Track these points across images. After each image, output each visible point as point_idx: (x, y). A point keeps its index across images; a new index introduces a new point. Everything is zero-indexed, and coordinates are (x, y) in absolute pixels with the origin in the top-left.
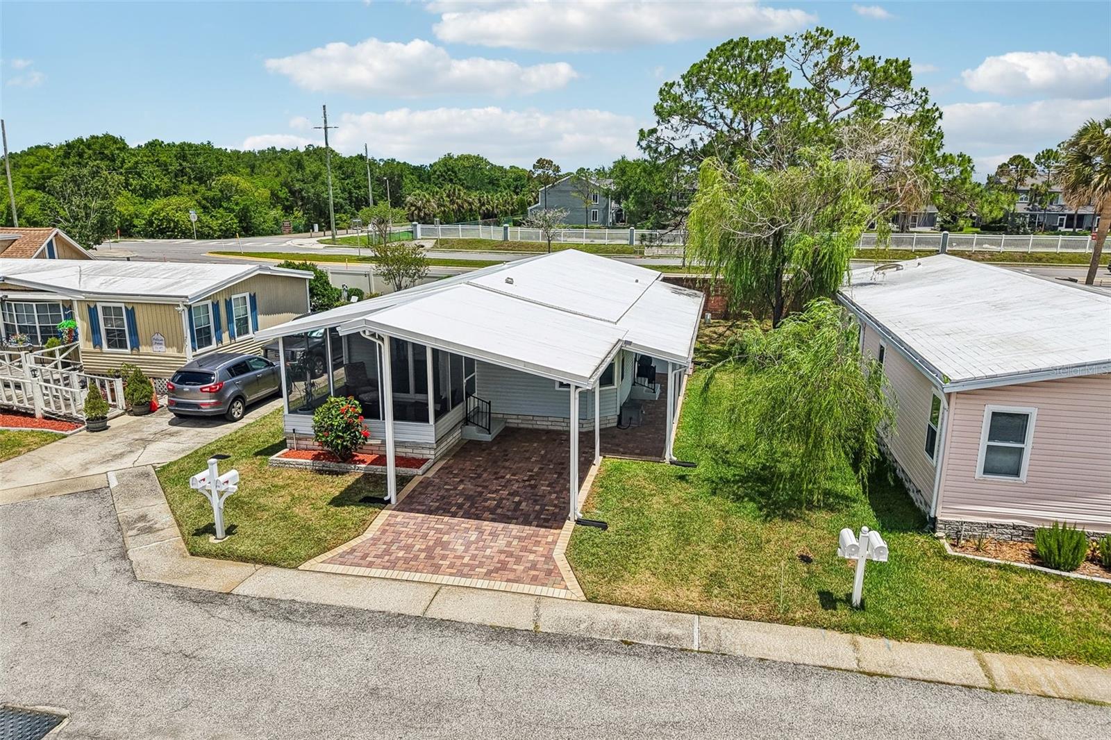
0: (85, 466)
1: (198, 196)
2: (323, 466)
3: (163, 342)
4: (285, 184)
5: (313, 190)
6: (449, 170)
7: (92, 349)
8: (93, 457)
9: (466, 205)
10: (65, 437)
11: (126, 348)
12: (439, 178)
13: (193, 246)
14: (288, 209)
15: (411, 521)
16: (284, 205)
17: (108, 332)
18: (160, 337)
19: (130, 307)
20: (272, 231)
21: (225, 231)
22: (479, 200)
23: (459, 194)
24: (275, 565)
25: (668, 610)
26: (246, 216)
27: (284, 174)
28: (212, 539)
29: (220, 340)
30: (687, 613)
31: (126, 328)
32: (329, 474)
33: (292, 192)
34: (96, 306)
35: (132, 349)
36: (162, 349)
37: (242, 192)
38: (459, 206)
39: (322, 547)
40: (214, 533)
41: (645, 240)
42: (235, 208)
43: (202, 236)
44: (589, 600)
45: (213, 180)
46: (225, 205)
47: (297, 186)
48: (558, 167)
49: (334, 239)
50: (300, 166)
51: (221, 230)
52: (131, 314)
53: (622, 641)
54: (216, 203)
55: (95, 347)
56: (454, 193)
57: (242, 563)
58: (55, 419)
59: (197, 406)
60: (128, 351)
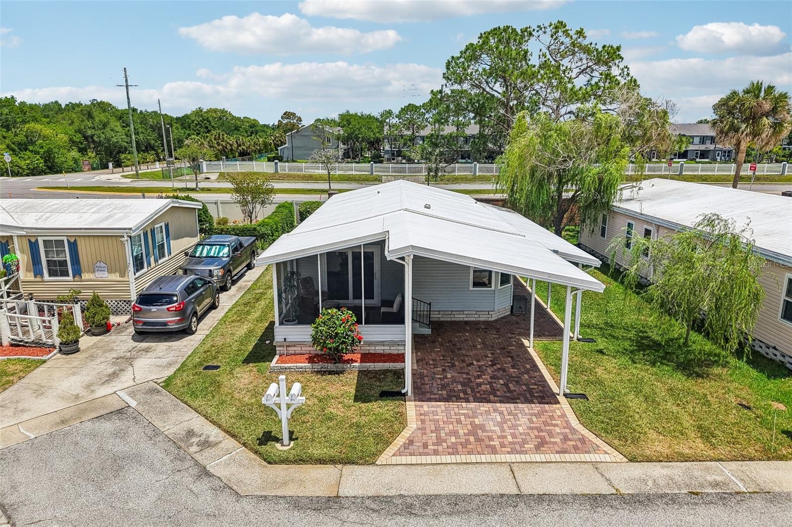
0: (89, 387)
1: (7, 141)
2: (322, 368)
3: (106, 269)
4: (79, 131)
5: (103, 136)
6: (204, 120)
7: (33, 279)
8: (89, 378)
9: (228, 146)
10: (44, 362)
11: (68, 275)
12: (196, 126)
13: (11, 182)
14: (83, 151)
15: (438, 410)
16: (78, 147)
17: (49, 262)
18: (102, 265)
19: (72, 240)
20: (73, 169)
21: (33, 170)
22: (237, 142)
23: (223, 138)
24: (353, 463)
25: (693, 461)
26: (49, 157)
27: (77, 123)
28: (278, 445)
29: (149, 264)
30: (707, 461)
31: (68, 259)
32: (329, 374)
33: (86, 138)
34: (37, 240)
35: (74, 277)
36: (105, 275)
37: (45, 138)
38: (223, 147)
39: (383, 441)
40: (277, 440)
41: (431, 171)
42: (40, 150)
43: (15, 174)
44: (631, 461)
45: (18, 128)
46: (31, 148)
47: (89, 132)
48: (300, 118)
49: (137, 174)
50: (90, 116)
51: (29, 169)
52: (73, 246)
53: (690, 492)
54: (23, 147)
55: (35, 277)
56: (219, 137)
57: (322, 466)
58: (23, 346)
59: (165, 324)
60: (71, 278)
